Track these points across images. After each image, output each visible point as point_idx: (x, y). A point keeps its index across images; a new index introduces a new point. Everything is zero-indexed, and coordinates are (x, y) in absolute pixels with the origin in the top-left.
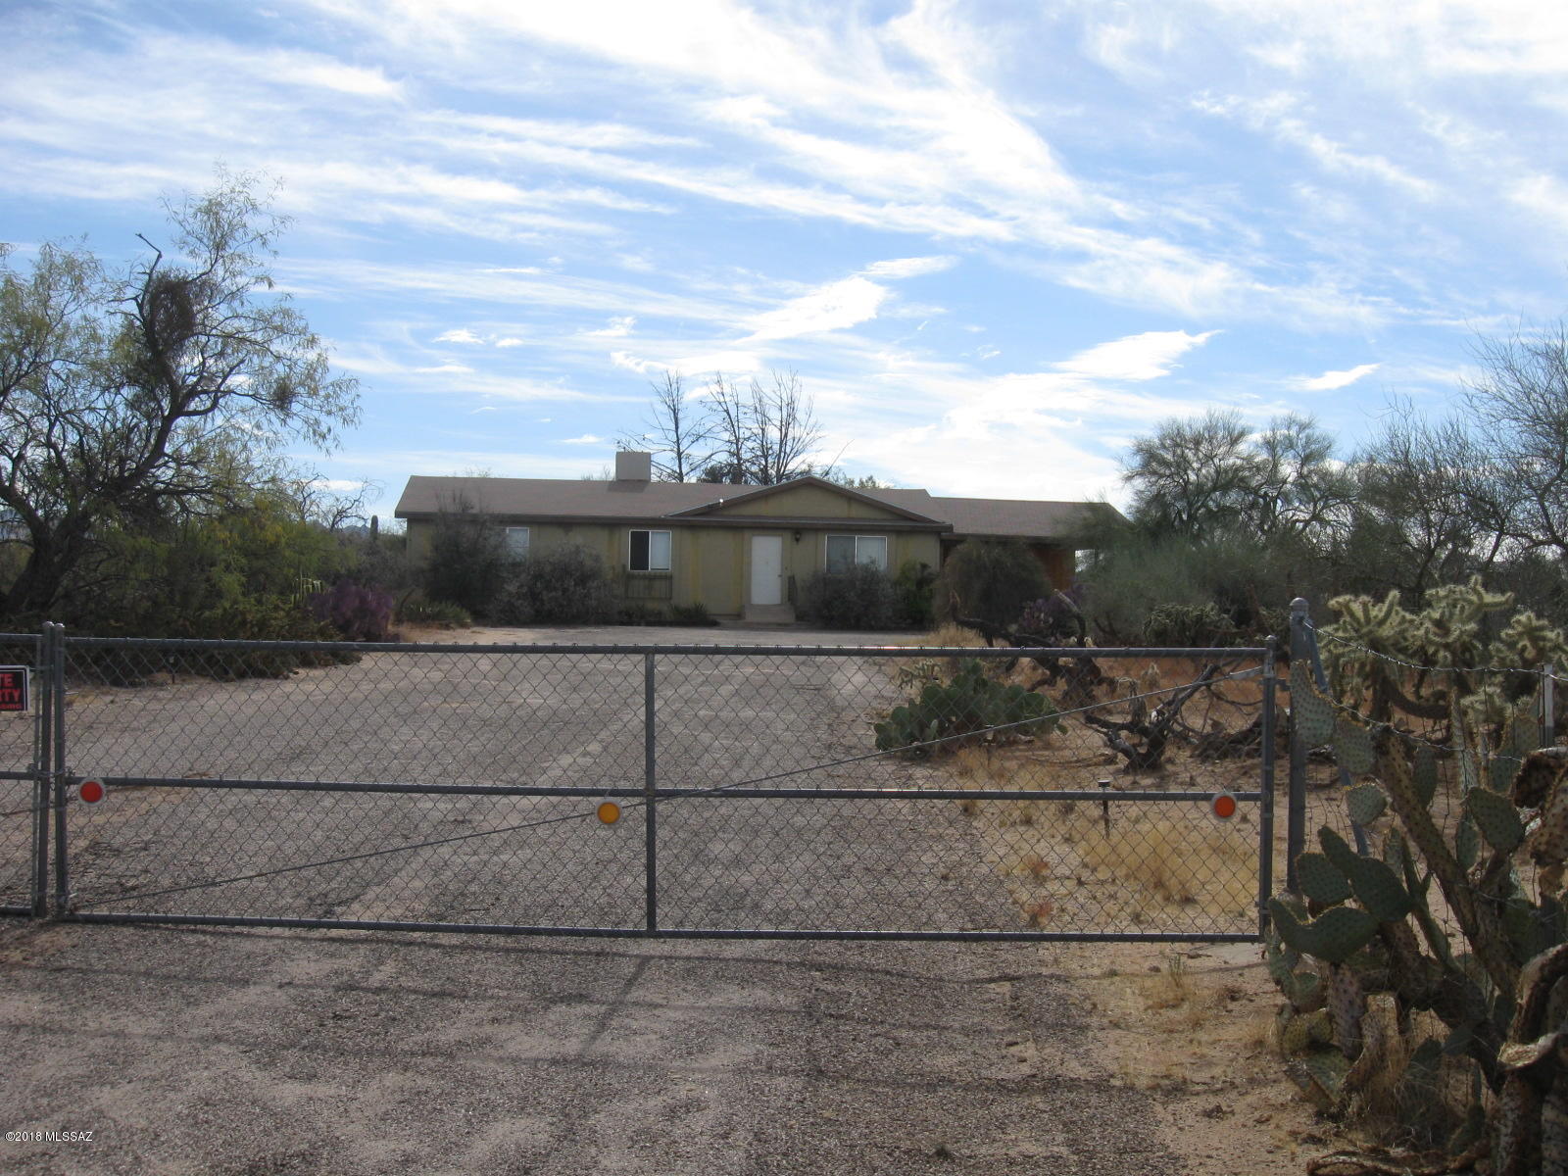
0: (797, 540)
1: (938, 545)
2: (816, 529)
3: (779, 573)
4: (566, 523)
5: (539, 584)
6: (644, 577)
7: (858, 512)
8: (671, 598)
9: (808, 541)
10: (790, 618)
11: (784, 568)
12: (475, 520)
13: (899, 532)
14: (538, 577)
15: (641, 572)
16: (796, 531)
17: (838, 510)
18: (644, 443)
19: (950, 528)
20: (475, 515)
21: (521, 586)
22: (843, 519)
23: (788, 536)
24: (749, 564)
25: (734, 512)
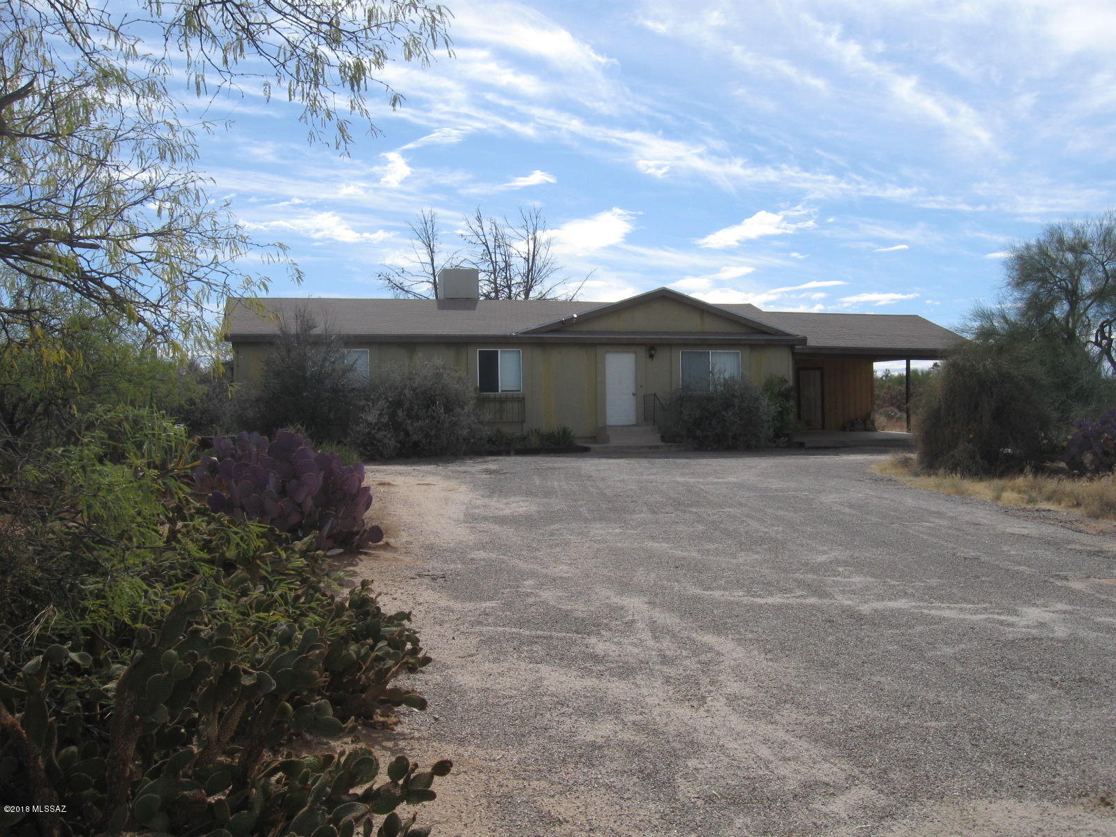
0: (651, 356)
1: (790, 359)
2: (670, 345)
3: (632, 389)
4: (409, 344)
5: (400, 412)
6: (495, 400)
7: (710, 325)
8: (523, 422)
9: (662, 356)
10: (655, 440)
11: (638, 385)
12: (318, 342)
13: (753, 346)
14: (398, 403)
15: (491, 394)
16: (650, 347)
17: (692, 324)
18: (402, 275)
19: (804, 341)
20: (319, 336)
21: (381, 415)
22: (696, 333)
23: (643, 353)
24: (604, 383)
25: (585, 328)
